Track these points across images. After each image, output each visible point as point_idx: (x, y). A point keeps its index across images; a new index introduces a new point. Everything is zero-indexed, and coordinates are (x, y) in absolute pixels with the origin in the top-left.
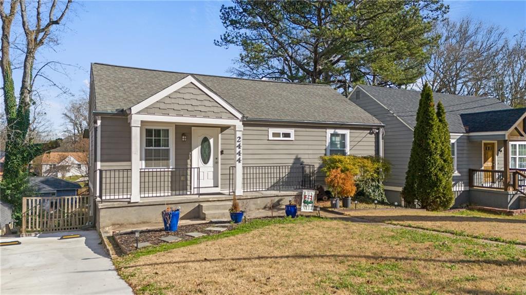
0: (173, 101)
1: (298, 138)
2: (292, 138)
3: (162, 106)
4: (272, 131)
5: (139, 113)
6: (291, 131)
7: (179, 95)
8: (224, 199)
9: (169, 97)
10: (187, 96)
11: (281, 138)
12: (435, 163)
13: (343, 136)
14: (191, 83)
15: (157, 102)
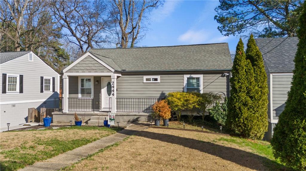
0: (81, 65)
1: (162, 81)
2: (159, 81)
3: (76, 68)
4: (145, 77)
5: (66, 72)
6: (158, 77)
7: (83, 62)
8: (105, 115)
9: (78, 63)
10: (87, 62)
11: (151, 82)
12: (239, 99)
13: (198, 79)
14: (89, 55)
15: (74, 66)
